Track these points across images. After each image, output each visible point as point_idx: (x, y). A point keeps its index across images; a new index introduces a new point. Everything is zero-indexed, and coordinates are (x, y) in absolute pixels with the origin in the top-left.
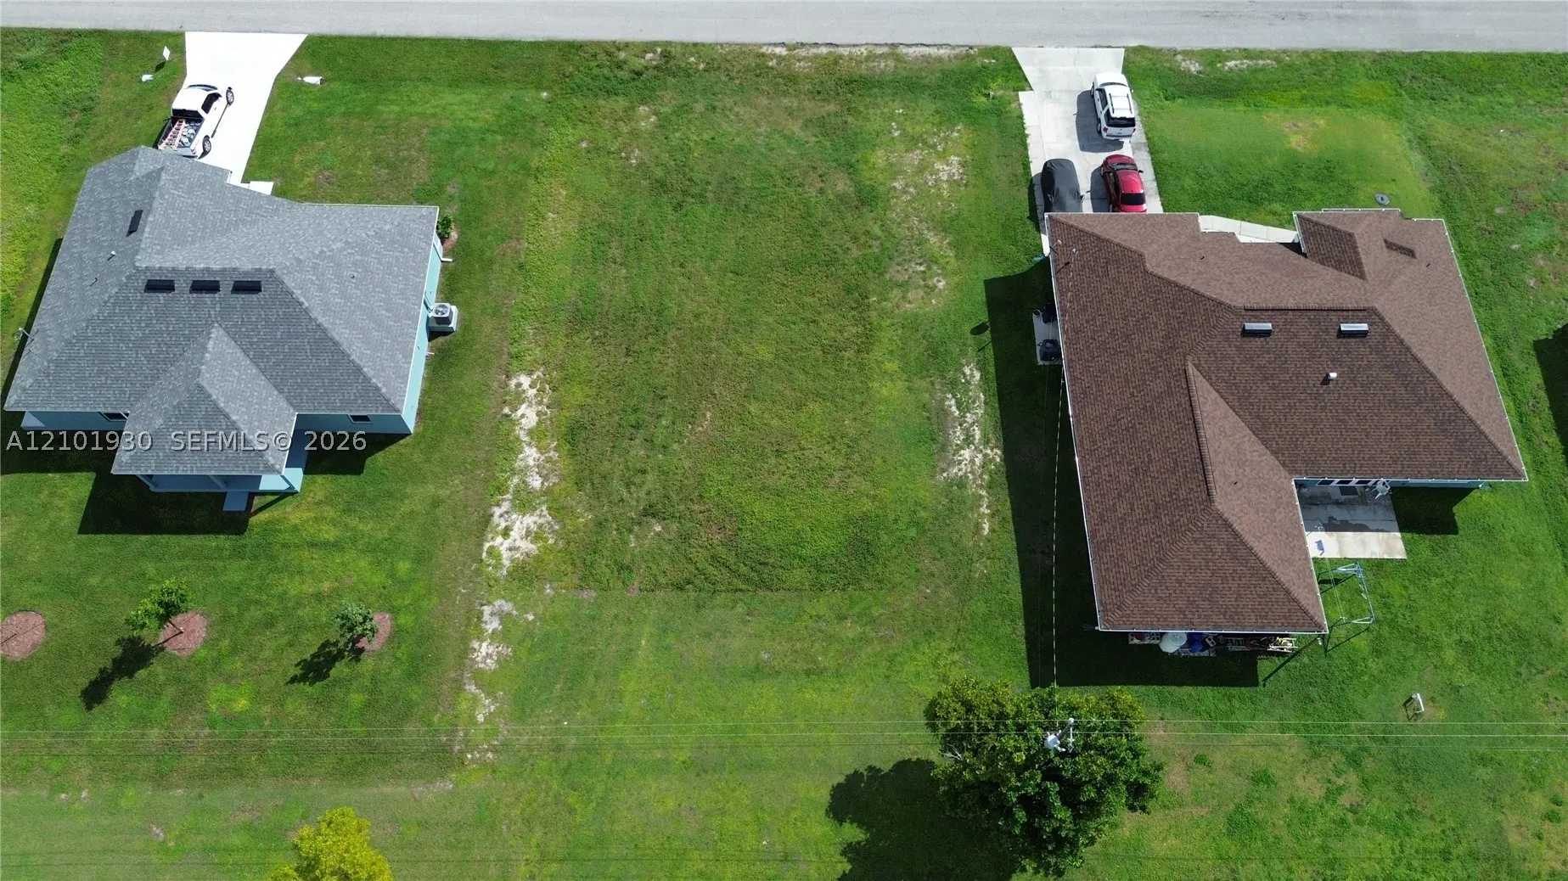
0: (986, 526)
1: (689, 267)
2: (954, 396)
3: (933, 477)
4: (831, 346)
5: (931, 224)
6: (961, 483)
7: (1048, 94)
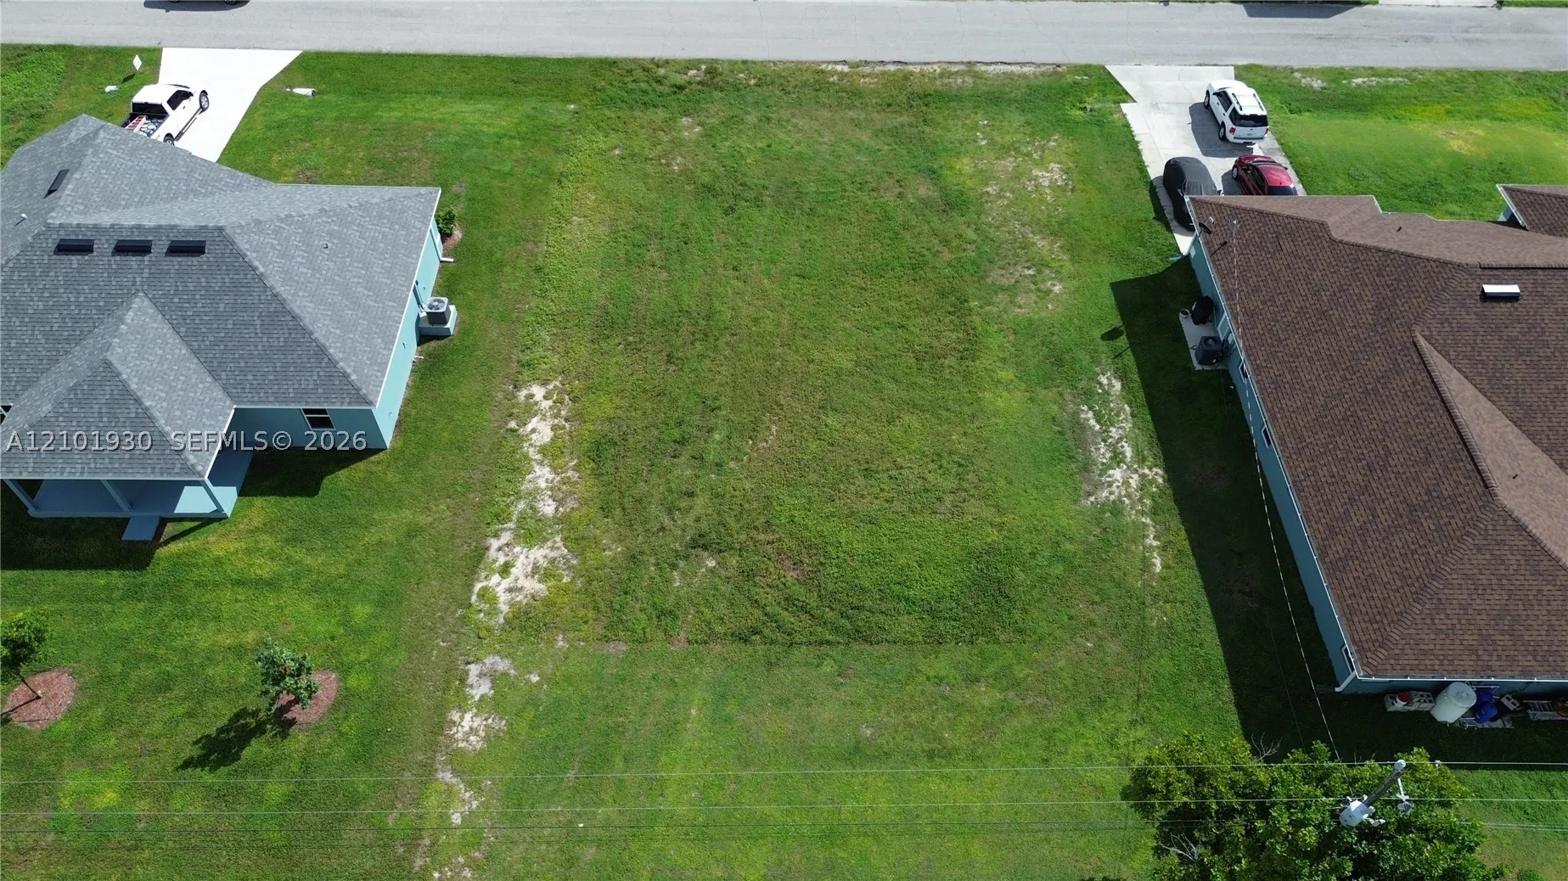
0: (1158, 562)
1: (744, 270)
2: (1090, 408)
3: (1075, 502)
4: (926, 353)
5: (1036, 229)
6: (1116, 509)
7: (1155, 106)
